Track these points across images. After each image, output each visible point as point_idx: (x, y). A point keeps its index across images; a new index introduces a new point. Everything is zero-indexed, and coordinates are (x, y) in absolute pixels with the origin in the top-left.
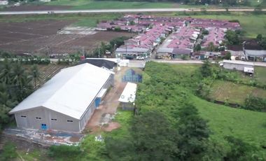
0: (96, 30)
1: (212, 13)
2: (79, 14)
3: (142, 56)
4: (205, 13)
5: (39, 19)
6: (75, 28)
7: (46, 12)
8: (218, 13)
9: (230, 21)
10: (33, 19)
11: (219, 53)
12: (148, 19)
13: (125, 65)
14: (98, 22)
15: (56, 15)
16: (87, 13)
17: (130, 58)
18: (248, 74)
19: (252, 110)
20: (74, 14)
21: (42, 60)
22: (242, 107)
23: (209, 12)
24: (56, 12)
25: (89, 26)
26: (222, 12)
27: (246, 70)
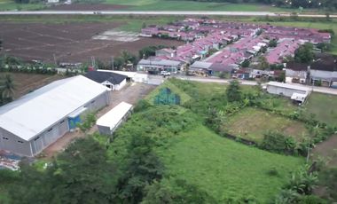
0: (139, 37)
1: (305, 20)
2: (131, 16)
3: (170, 70)
4: (295, 19)
5: (81, 20)
6: (116, 33)
7: (92, 13)
8: (314, 20)
9: (320, 31)
10: (75, 20)
11: (273, 72)
12: (212, 24)
13: (141, 81)
14: (144, 27)
15: (102, 16)
16: (140, 15)
17: (152, 73)
18: (296, 102)
19: (267, 150)
20: (124, 15)
21: (49, 69)
22: (257, 146)
23: (301, 18)
24: (103, 13)
25: (134, 31)
26: (319, 18)
27: (294, 96)
